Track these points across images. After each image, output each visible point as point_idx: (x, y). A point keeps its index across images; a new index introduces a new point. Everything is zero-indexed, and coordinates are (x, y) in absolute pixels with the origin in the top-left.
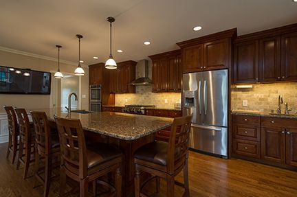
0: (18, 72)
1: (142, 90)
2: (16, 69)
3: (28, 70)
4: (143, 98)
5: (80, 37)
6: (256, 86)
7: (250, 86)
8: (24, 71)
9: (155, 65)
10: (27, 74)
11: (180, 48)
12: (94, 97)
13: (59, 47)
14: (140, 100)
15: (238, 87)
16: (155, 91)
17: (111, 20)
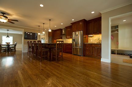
0: (29, 33)
2: (28, 33)
3: (31, 33)
5: (44, 24)
6: (94, 35)
7: (92, 35)
8: (30, 33)
10: (31, 34)
11: (71, 25)
12: (50, 41)
13: (39, 26)
15: (89, 36)
16: (67, 38)
17: (50, 20)
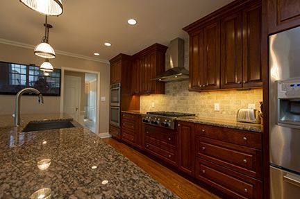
1: (175, 88)
4: (176, 101)
9: (196, 49)
14: (171, 105)
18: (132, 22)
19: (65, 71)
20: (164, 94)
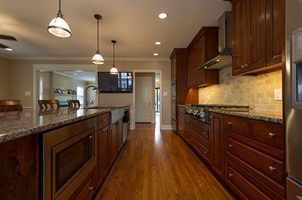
14: (225, 96)
18: (163, 16)
19: (136, 73)
20: (218, 84)
